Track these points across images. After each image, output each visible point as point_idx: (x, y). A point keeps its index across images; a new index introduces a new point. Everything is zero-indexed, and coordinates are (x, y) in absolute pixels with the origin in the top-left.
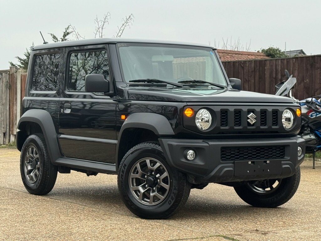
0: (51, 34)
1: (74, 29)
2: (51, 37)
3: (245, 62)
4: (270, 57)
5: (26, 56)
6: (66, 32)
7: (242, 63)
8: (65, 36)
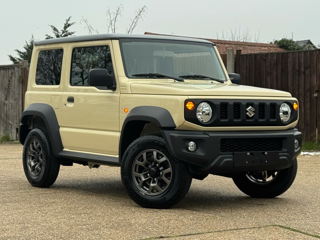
0: (51, 26)
1: (87, 22)
2: (52, 29)
3: (267, 55)
4: (283, 48)
5: (26, 49)
6: (67, 23)
7: (264, 56)
8: (66, 27)
